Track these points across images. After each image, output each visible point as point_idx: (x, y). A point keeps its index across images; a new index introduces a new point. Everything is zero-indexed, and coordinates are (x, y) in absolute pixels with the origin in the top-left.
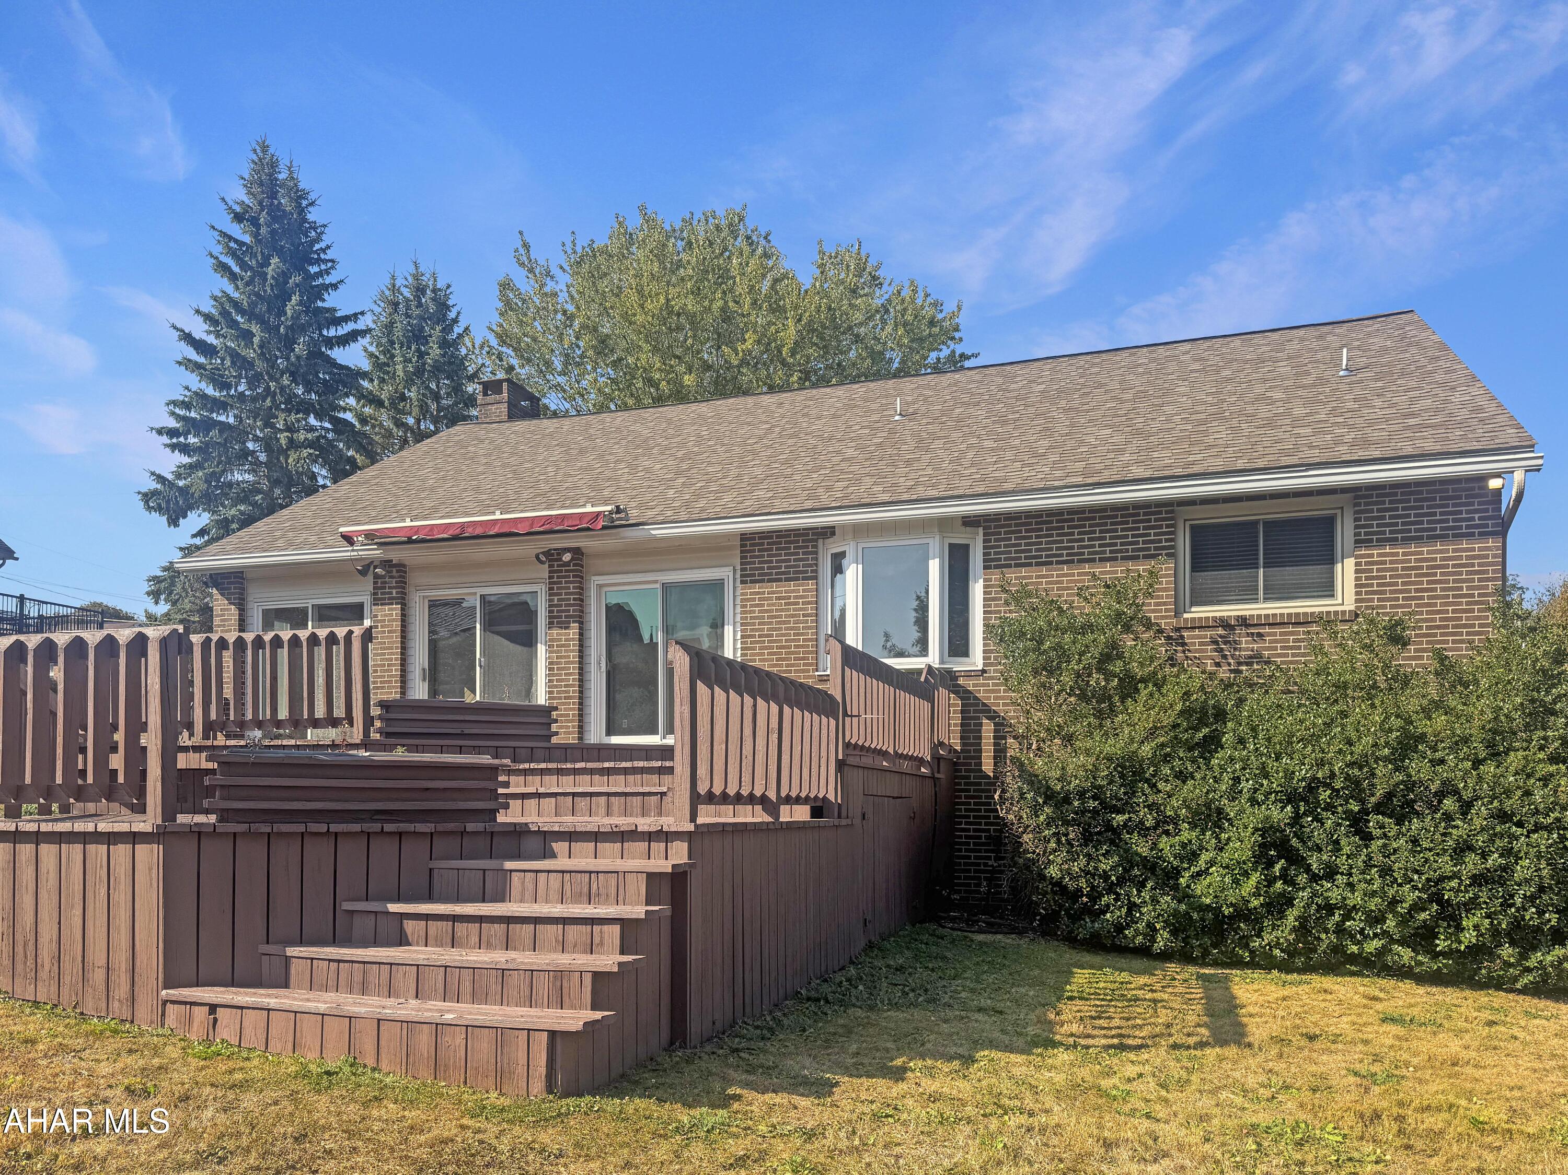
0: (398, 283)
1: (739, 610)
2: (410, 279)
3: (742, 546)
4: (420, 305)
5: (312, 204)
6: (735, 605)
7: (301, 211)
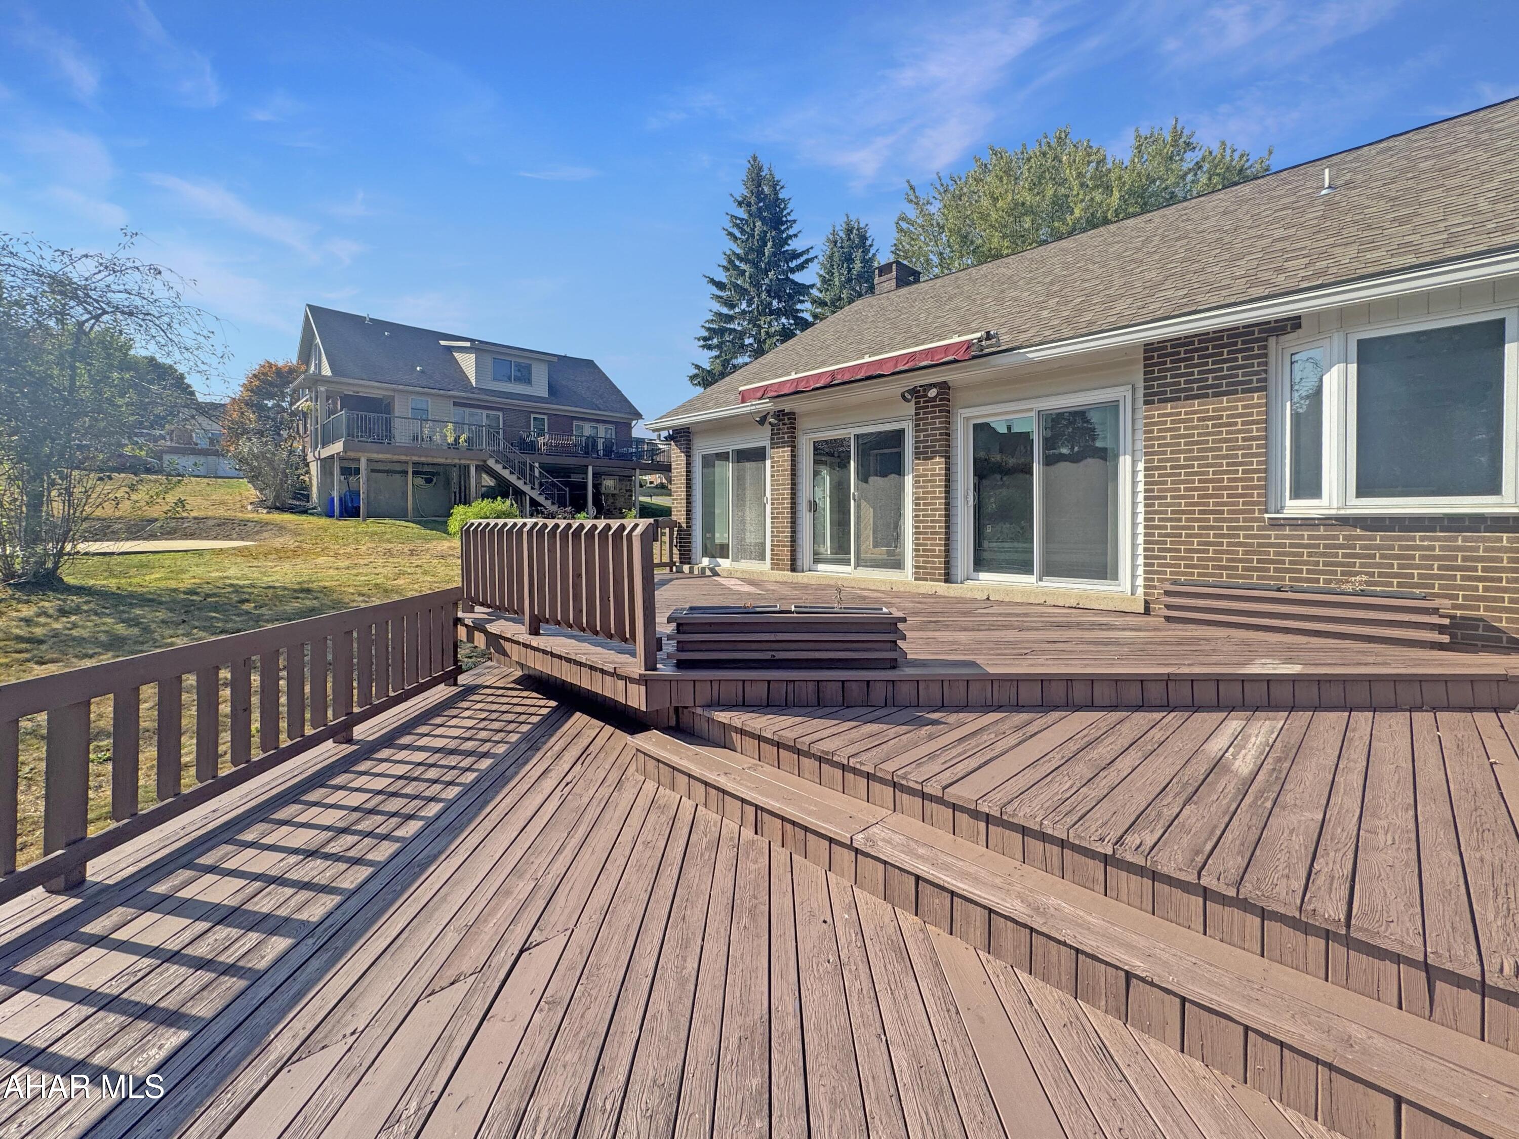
0: (836, 229)
1: (1140, 435)
2: (844, 226)
3: (1145, 359)
4: (849, 239)
5: (782, 188)
6: (1134, 430)
7: (776, 194)
